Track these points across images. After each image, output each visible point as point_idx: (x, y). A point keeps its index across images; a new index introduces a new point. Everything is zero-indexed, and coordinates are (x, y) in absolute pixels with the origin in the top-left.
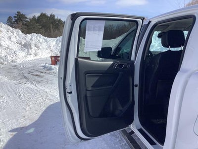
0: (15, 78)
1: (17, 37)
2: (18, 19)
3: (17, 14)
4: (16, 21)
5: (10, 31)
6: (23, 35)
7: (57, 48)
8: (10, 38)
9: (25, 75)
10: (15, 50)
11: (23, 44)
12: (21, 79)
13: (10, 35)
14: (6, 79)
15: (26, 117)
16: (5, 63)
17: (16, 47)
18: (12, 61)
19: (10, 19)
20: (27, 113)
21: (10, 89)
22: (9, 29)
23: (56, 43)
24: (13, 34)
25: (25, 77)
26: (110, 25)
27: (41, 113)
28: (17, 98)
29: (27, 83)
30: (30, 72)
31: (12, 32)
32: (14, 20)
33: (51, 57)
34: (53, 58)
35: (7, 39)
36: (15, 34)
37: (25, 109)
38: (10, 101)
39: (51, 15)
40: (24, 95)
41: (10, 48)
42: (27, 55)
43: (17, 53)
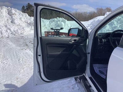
0: (20, 45)
1: (25, 18)
3: (28, 4)
4: (27, 9)
5: (21, 14)
6: (29, 17)
7: (49, 26)
8: (21, 19)
9: (27, 43)
10: (23, 26)
11: (29, 23)
12: (24, 46)
13: (21, 17)
14: (14, 46)
15: (19, 80)
16: (17, 34)
17: (24, 25)
18: (21, 34)
20: (20, 75)
21: (14, 53)
22: (20, 13)
23: (49, 23)
24: (23, 16)
25: (27, 45)
26: (85, 12)
27: (30, 77)
28: (17, 61)
29: (27, 49)
30: (31, 41)
31: (23, 15)
32: (26, 8)
33: (45, 32)
34: (46, 33)
35: (19, 20)
36: (24, 16)
37: (20, 72)
38: (12, 63)
40: (22, 59)
41: (20, 25)
42: (31, 30)
43: (25, 29)
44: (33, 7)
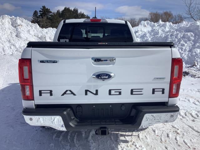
2: (43, 13)
5: (29, 25)
6: (40, 29)
8: (29, 31)
19: (35, 13)
24: (32, 28)
32: (39, 14)
35: (26, 33)
39: (74, 10)
44: (51, 12)
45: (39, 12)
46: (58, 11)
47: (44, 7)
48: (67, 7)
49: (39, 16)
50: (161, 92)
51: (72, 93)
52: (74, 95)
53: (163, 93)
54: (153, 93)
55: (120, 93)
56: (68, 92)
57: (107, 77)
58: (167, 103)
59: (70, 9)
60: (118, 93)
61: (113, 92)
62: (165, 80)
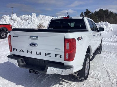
2: (86, 13)
39: (106, 10)
44: (91, 12)
45: (84, 13)
46: (95, 12)
47: (87, 10)
48: (102, 9)
49: (84, 15)
50: (60, 57)
51: (23, 51)
52: (24, 52)
53: (61, 57)
54: (56, 57)
55: (41, 54)
56: (22, 51)
57: (34, 45)
58: (64, 63)
59: (104, 10)
60: (40, 54)
61: (38, 53)
62: (61, 50)
